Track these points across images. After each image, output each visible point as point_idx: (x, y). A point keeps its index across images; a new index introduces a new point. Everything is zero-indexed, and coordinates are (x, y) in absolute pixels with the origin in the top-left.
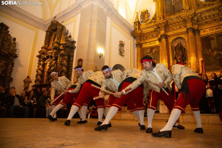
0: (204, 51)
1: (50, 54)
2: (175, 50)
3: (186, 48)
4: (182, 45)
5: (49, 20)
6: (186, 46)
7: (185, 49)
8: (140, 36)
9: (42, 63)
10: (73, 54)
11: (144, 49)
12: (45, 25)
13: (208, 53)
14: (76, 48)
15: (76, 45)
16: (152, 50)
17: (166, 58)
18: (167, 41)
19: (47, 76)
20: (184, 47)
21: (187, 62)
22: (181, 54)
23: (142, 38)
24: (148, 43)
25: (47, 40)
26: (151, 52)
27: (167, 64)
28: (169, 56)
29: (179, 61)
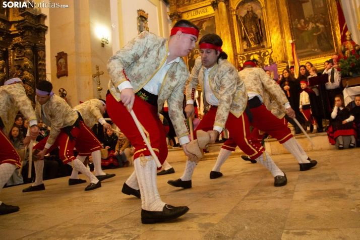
0: (293, 23)
2: (244, 23)
3: (262, 18)
4: (254, 14)
6: (263, 16)
10: (44, 43)
13: (299, 26)
14: (49, 29)
15: (47, 23)
16: (202, 25)
17: (228, 39)
18: (228, 7)
20: (259, 17)
21: (265, 44)
22: (254, 29)
23: (181, 3)
24: (192, 12)
27: (232, 50)
28: (234, 35)
29: (252, 43)
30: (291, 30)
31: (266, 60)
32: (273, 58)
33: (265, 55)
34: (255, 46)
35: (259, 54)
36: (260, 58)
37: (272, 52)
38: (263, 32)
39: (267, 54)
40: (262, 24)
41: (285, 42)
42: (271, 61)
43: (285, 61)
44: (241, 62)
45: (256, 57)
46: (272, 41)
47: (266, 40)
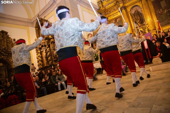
0: (157, 12)
1: (43, 44)
2: (134, 16)
3: (142, 12)
4: (138, 11)
5: (34, 18)
6: (142, 11)
7: (142, 14)
8: (105, 12)
9: (39, 51)
11: (110, 21)
12: (32, 23)
13: (160, 12)
16: (117, 20)
18: (126, 11)
19: (46, 60)
20: (140, 13)
21: (145, 23)
22: (139, 18)
23: (107, 13)
24: (112, 16)
25: (38, 34)
26: (116, 22)
27: (131, 28)
28: (131, 22)
29: (139, 24)
30: (156, 15)
31: (146, 30)
32: (149, 29)
33: (145, 28)
34: (140, 25)
35: (143, 28)
36: (143, 29)
37: (148, 26)
38: (143, 18)
39: (146, 27)
40: (142, 15)
41: (154, 21)
42: (148, 30)
43: (155, 29)
44: (135, 32)
45: (142, 29)
46: (148, 21)
47: (145, 21)
